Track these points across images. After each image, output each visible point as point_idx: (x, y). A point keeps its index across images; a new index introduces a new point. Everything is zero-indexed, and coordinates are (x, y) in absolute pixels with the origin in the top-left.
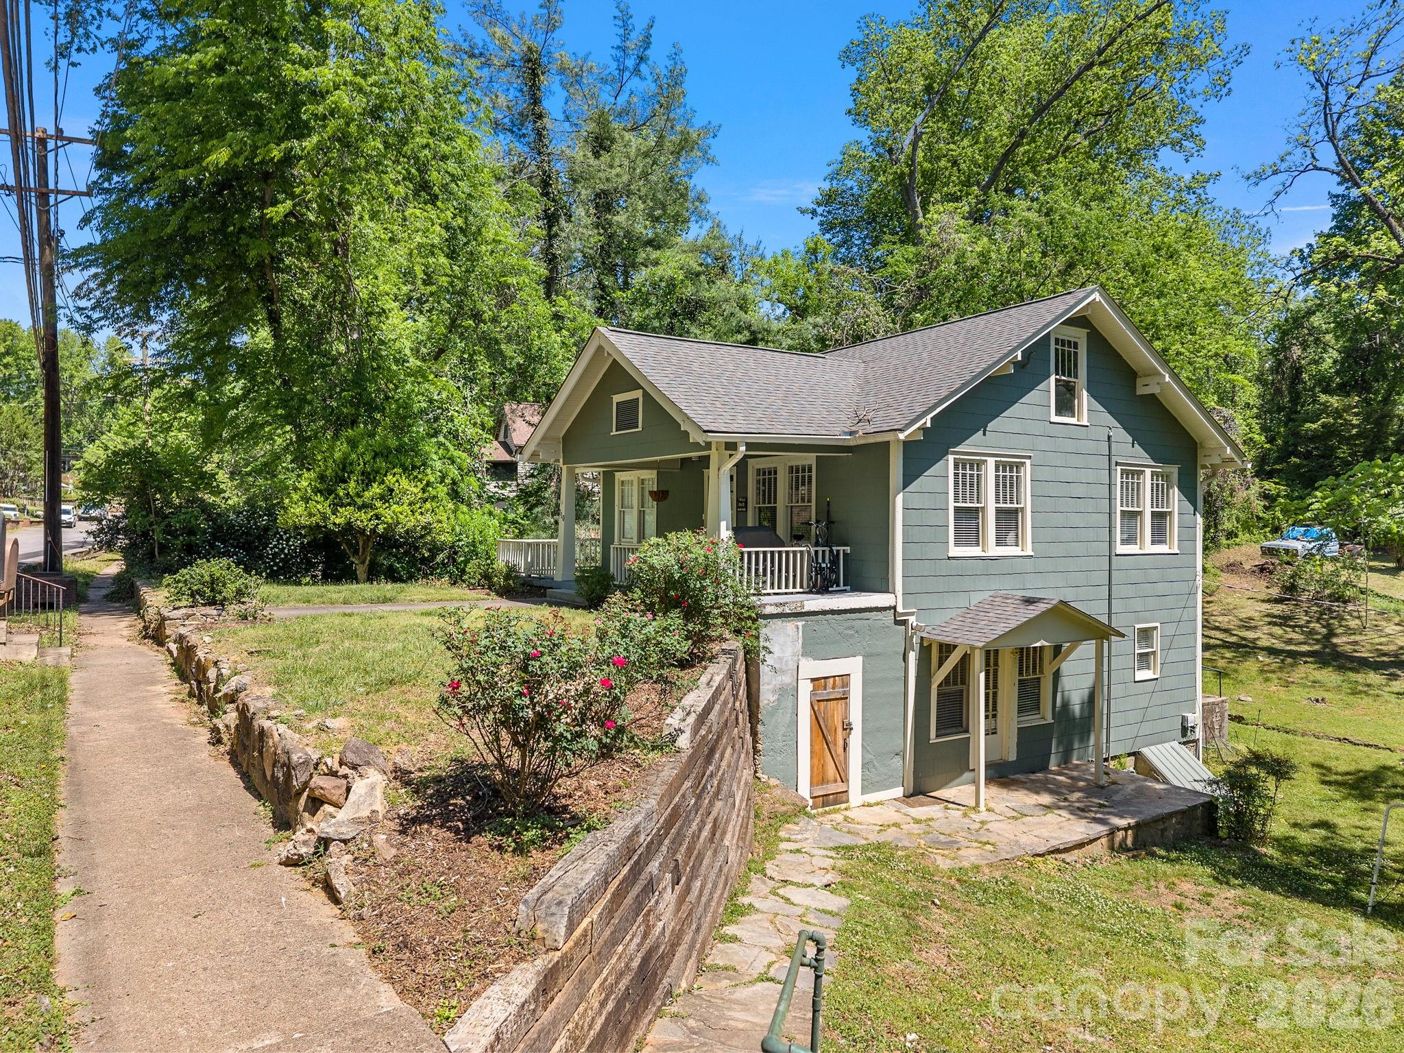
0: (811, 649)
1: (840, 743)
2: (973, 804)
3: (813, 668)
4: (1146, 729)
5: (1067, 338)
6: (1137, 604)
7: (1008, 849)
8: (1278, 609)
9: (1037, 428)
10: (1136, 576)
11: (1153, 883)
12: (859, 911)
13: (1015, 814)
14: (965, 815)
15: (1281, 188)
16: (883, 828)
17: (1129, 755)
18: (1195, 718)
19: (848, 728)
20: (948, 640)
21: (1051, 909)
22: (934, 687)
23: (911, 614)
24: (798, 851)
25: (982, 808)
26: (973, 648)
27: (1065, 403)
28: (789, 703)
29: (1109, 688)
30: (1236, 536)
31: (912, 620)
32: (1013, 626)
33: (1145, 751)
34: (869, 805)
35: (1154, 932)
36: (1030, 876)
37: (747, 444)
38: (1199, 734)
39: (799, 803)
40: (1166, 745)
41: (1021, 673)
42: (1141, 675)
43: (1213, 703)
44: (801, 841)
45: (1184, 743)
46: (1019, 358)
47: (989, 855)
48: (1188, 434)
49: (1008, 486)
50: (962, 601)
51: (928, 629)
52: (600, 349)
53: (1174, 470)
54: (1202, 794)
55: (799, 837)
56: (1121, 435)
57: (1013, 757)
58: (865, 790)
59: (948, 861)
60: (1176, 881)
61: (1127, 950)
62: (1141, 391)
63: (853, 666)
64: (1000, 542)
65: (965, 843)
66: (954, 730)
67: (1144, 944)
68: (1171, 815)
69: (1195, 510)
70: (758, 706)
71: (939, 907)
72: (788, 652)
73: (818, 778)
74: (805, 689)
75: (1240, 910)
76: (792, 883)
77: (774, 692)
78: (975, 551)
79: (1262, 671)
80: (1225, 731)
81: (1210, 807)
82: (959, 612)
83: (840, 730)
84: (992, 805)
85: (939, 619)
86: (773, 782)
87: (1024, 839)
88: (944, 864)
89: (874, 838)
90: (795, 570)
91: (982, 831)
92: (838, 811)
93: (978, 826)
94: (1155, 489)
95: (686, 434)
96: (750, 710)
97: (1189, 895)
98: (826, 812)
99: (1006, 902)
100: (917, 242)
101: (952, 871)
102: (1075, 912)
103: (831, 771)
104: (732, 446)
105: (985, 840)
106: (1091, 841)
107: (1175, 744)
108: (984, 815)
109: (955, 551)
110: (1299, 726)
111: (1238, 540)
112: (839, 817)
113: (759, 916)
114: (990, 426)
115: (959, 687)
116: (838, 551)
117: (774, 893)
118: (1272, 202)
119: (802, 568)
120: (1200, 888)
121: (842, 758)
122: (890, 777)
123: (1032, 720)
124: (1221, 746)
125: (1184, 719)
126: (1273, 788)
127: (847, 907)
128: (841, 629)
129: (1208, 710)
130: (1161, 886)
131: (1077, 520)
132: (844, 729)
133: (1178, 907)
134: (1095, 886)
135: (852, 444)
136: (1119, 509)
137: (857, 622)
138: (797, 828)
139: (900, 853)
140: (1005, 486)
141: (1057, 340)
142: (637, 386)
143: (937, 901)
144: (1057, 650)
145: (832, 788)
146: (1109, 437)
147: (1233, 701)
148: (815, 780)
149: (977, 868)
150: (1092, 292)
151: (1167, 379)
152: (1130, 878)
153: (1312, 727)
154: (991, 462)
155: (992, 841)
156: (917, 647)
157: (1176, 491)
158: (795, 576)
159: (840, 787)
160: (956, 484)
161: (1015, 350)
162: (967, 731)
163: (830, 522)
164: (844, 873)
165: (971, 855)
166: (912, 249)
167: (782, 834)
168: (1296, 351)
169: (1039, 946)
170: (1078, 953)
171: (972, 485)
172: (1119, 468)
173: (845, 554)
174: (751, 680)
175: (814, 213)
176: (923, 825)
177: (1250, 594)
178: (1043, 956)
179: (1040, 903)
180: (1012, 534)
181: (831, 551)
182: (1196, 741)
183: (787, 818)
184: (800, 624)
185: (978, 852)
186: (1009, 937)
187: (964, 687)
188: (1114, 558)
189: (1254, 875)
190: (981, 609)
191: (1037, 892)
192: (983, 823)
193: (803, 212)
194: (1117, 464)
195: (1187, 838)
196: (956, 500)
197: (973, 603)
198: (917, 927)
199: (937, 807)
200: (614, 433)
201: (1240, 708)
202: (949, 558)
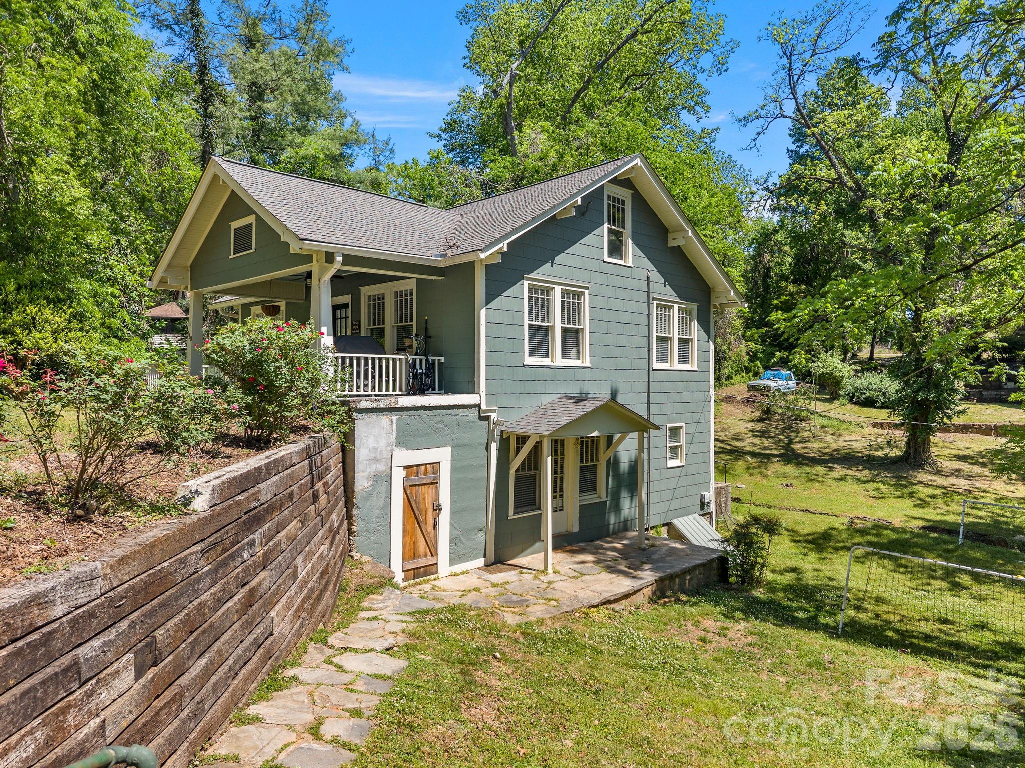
0: (405, 440)
1: (431, 522)
2: (542, 568)
3: (405, 457)
4: (675, 505)
5: (616, 196)
6: (668, 409)
7: (568, 603)
8: (759, 427)
9: (594, 265)
10: (668, 387)
11: (682, 622)
12: (415, 671)
13: (576, 574)
14: (535, 578)
15: (760, 130)
16: (465, 593)
17: (664, 525)
18: (710, 496)
19: (437, 509)
20: (522, 431)
21: (601, 652)
22: (512, 472)
23: (494, 411)
24: (376, 618)
25: (550, 571)
26: (541, 437)
27: (616, 249)
28: (383, 489)
29: (648, 473)
30: (732, 378)
31: (494, 416)
32: (573, 418)
33: (676, 522)
34: (456, 575)
35: (685, 664)
36: (585, 625)
37: (344, 256)
38: (712, 508)
39: (386, 576)
40: (690, 517)
41: (581, 461)
42: (672, 463)
43: (721, 488)
44: (381, 609)
45: (703, 515)
46: (579, 203)
47: (553, 610)
48: (704, 281)
49: (571, 310)
50: (534, 402)
51: (506, 424)
52: (215, 177)
53: (694, 307)
54: (717, 551)
55: (381, 606)
56: (655, 276)
57: (576, 529)
58: (453, 561)
59: (518, 618)
60: (700, 620)
61: (664, 683)
62: (671, 244)
63: (443, 456)
64: (565, 355)
65: (533, 600)
66: (529, 508)
67: (677, 676)
68: (695, 567)
69: (709, 338)
70: (353, 492)
71: (499, 660)
72: (383, 444)
73: (410, 553)
74: (399, 476)
75: (749, 639)
76: (351, 650)
77: (369, 479)
78: (545, 362)
79: (748, 469)
80: (729, 509)
81: (723, 561)
82: (532, 410)
83: (430, 511)
84: (558, 568)
85: (516, 416)
86: (366, 559)
87: (581, 595)
88: (511, 619)
89: (455, 601)
90: (394, 376)
91: (548, 590)
92: (425, 582)
93: (544, 586)
94: (681, 321)
95: (287, 245)
96: (346, 497)
97: (711, 630)
98: (417, 584)
99: (563, 650)
100: (514, 154)
101: (519, 626)
102: (621, 653)
103: (422, 547)
104: (330, 258)
105: (550, 597)
106: (635, 592)
107: (696, 516)
108: (551, 576)
109: (529, 361)
110: (777, 503)
111: (732, 381)
112: (427, 587)
113: (301, 688)
114: (557, 260)
115: (533, 472)
116: (434, 361)
117: (328, 662)
118: (755, 140)
119: (402, 374)
120: (718, 624)
121: (432, 536)
122: (475, 549)
123: (590, 499)
124: (727, 518)
125: (702, 497)
126: (767, 543)
127: (403, 670)
128: (432, 423)
129: (718, 492)
130: (689, 624)
131: (623, 341)
132: (434, 510)
133: (703, 640)
134: (638, 629)
135: (442, 265)
136: (655, 335)
137: (447, 418)
138: (381, 598)
139: (472, 613)
140: (568, 310)
141: (609, 197)
142: (250, 212)
143: (498, 655)
144: (610, 439)
145: (422, 562)
146: (648, 278)
147: (733, 488)
148: (407, 556)
149: (541, 622)
150: (635, 158)
151: (690, 234)
152: (665, 620)
153: (785, 503)
154: (558, 290)
155: (556, 597)
156: (498, 439)
157: (695, 324)
158: (394, 381)
159: (430, 561)
160: (530, 306)
161: (575, 195)
162: (539, 509)
163: (428, 337)
164: (412, 635)
165: (537, 611)
166: (509, 158)
167: (365, 604)
168: (767, 257)
169: (587, 688)
170: (621, 691)
171: (542, 307)
172: (655, 302)
173: (440, 364)
174: (347, 469)
175: (440, 137)
176: (499, 589)
177: (741, 417)
178: (590, 699)
179: (592, 648)
180: (574, 350)
181: (427, 360)
182: (710, 514)
183: (372, 590)
184: (394, 418)
185: (543, 608)
186: (561, 682)
187: (537, 472)
188: (651, 373)
189: (757, 610)
190: (550, 407)
191: (590, 639)
192: (549, 583)
193: (431, 136)
194: (654, 299)
195: (707, 586)
196: (530, 319)
197: (544, 403)
198: (473, 683)
199: (513, 573)
200: (232, 256)
201: (737, 493)
202: (524, 366)
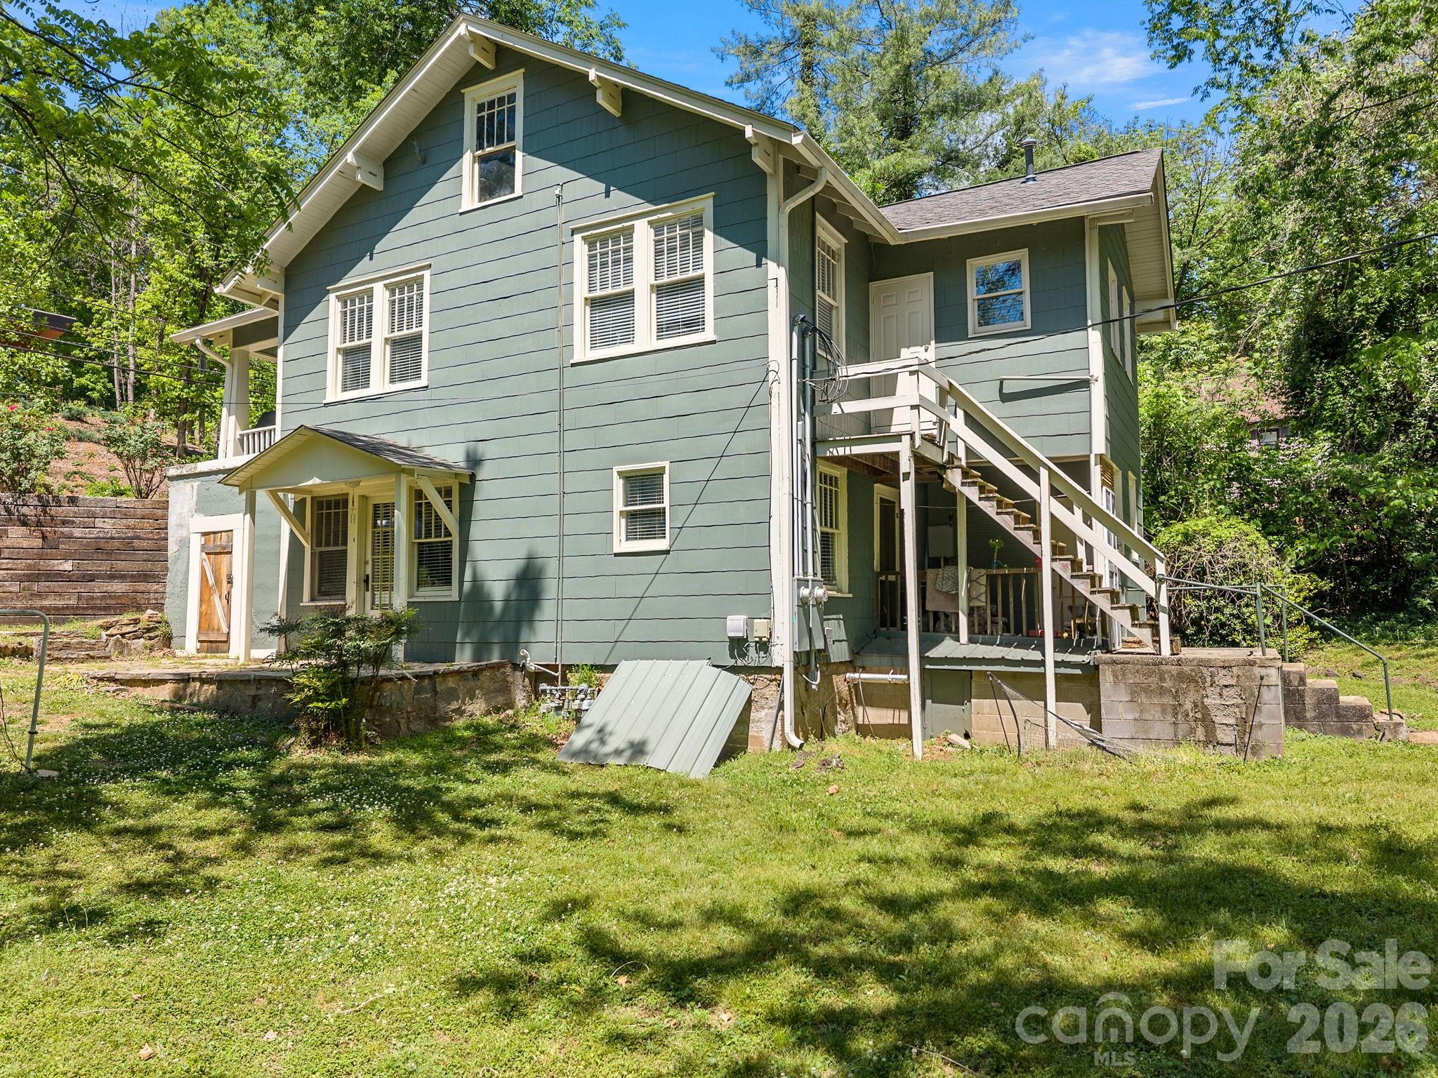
0: (203, 506)
4: (635, 631)
5: (493, 97)
10: (615, 391)
19: (230, 581)
22: (308, 546)
27: (501, 181)
28: (186, 554)
33: (624, 666)
49: (406, 309)
53: (703, 204)
56: (581, 188)
63: (237, 523)
64: (396, 376)
73: (206, 625)
74: (196, 542)
77: (176, 543)
78: (363, 393)
83: (225, 582)
94: (666, 247)
103: (216, 620)
109: (338, 396)
114: (378, 248)
123: (435, 595)
132: (228, 583)
136: (580, 297)
140: (402, 311)
141: (480, 106)
145: (214, 636)
146: (559, 199)
148: (203, 626)
154: (380, 287)
157: (709, 240)
159: (220, 637)
160: (344, 323)
171: (361, 320)
172: (577, 237)
184: (196, 484)
188: (568, 370)
194: (573, 232)
196: (343, 340)
202: (325, 405)
